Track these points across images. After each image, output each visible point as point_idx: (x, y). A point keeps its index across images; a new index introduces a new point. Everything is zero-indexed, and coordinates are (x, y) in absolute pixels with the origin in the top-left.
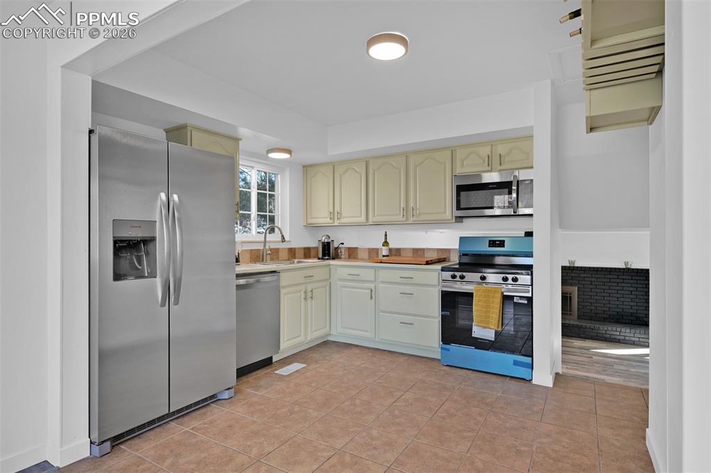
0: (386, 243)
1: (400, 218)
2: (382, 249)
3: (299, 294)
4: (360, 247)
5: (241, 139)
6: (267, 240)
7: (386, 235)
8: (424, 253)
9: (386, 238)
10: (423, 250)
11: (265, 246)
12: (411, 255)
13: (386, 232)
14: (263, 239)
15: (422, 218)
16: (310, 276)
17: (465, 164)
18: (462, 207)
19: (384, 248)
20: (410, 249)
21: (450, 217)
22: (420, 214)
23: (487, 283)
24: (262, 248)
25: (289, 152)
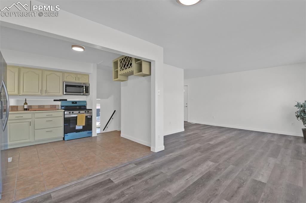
1: (39, 93)
9: (26, 101)
17: (67, 78)
18: (67, 91)
21: (62, 94)
22: (48, 93)
23: (80, 114)
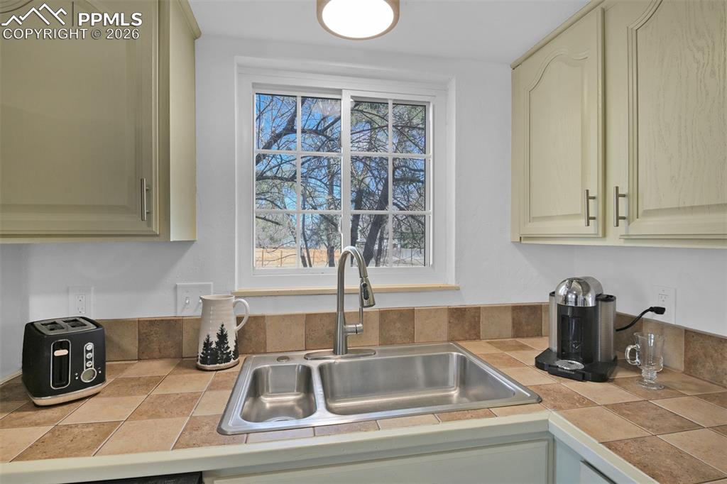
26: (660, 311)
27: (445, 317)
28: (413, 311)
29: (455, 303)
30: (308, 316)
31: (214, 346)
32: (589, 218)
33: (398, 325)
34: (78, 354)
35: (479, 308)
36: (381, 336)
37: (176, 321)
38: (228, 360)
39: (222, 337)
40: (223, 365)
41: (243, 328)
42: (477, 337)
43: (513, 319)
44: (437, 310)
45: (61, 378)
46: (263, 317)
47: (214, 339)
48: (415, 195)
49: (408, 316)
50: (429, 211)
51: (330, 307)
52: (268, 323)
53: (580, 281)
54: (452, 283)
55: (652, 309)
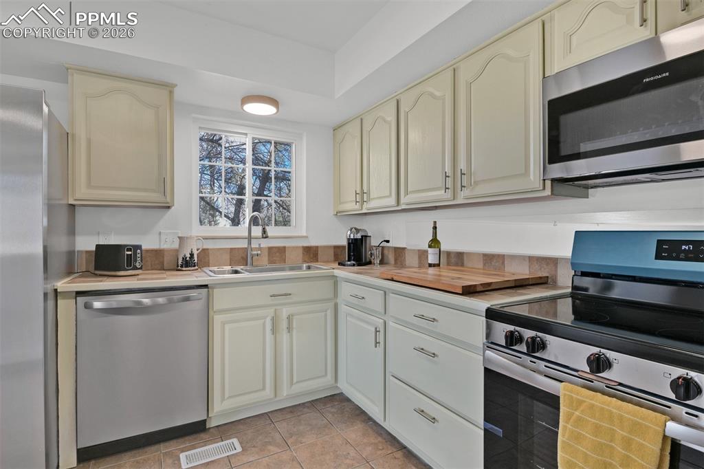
0: (434, 242)
2: (427, 251)
3: (261, 322)
4: (409, 248)
5: (176, 85)
6: (252, 234)
7: (435, 228)
8: (503, 263)
9: (435, 234)
10: (501, 258)
11: (250, 243)
12: (481, 266)
13: (435, 222)
14: (246, 234)
15: (482, 190)
16: (286, 295)
18: (563, 153)
19: (430, 250)
20: (479, 254)
21: (538, 184)
22: (475, 184)
24: (246, 246)
25: (273, 102)
26: (388, 241)
27: (301, 251)
28: (285, 247)
29: (306, 244)
30: (231, 249)
31: (188, 259)
32: (356, 202)
33: (278, 254)
34: (135, 254)
35: (318, 247)
36: (269, 260)
37: (160, 250)
38: (195, 266)
39: (192, 255)
40: (193, 268)
41: (200, 253)
42: (317, 261)
43: (334, 252)
44: (297, 247)
45: (129, 264)
46: (208, 249)
47: (188, 256)
48: (285, 190)
49: (282, 250)
50: (293, 198)
51: (244, 244)
52: (210, 252)
53: (356, 229)
54: (305, 234)
55: (385, 241)
